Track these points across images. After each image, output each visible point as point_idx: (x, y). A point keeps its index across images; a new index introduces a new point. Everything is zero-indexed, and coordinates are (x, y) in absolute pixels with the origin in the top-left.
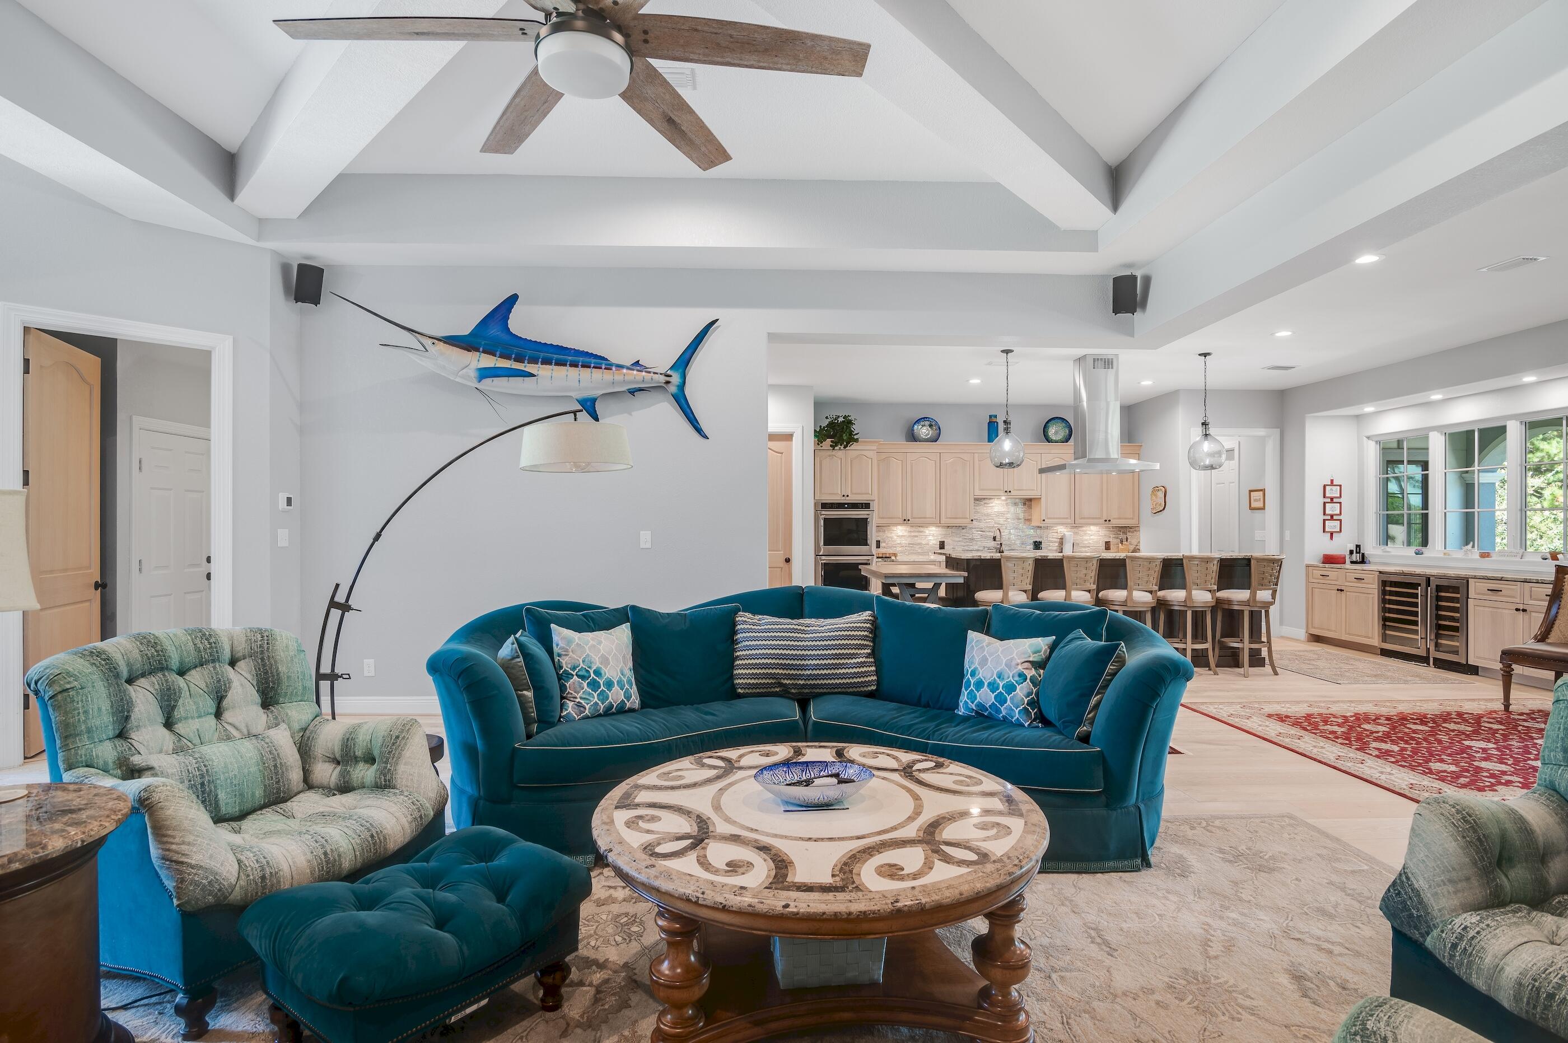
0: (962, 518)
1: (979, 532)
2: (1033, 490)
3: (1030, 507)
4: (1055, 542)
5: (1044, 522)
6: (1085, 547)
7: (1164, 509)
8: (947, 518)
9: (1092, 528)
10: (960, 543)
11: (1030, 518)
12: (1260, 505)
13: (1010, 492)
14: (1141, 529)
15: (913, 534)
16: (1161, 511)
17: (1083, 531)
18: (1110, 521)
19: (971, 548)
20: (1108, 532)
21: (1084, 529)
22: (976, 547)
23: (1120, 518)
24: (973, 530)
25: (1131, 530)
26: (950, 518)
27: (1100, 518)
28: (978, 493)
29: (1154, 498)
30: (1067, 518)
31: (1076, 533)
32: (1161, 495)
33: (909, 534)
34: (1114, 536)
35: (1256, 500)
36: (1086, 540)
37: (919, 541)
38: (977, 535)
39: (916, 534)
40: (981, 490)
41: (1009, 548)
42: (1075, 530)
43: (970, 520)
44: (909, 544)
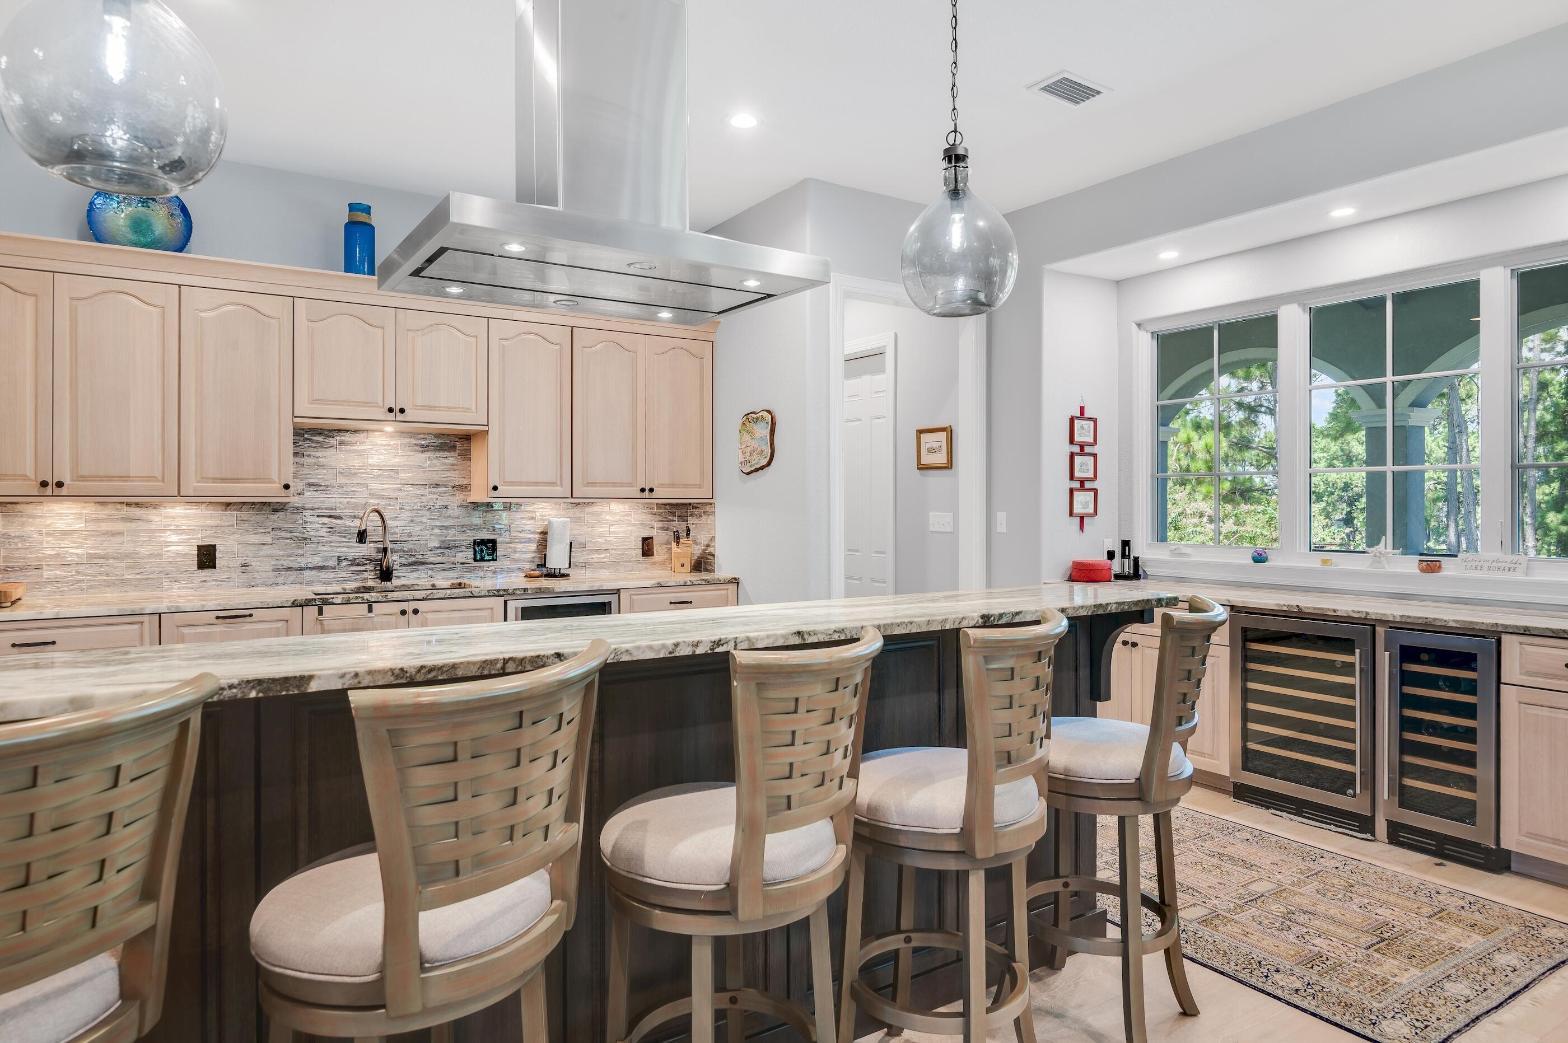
0: (255, 480)
1: (325, 520)
2: (465, 410)
3: (466, 456)
4: (529, 541)
5: (496, 494)
6: (597, 551)
7: (769, 464)
8: (204, 479)
9: (615, 507)
10: (266, 550)
11: (465, 482)
12: (941, 458)
13: (402, 411)
14: (720, 509)
15: (104, 526)
16: (762, 468)
17: (593, 514)
18: (651, 490)
19: (302, 562)
20: (650, 517)
21: (596, 509)
22: (317, 560)
23: (672, 485)
24: (307, 513)
25: (696, 511)
26: (215, 480)
27: (630, 485)
28: (308, 410)
29: (747, 437)
30: (553, 484)
31: (579, 520)
32: (762, 431)
33: (91, 527)
34: (660, 525)
35: (931, 451)
36: (601, 536)
37: (128, 547)
38: (315, 526)
39: (119, 526)
40: (315, 401)
41: (413, 559)
42: (577, 512)
43: (280, 486)
44: (91, 556)
